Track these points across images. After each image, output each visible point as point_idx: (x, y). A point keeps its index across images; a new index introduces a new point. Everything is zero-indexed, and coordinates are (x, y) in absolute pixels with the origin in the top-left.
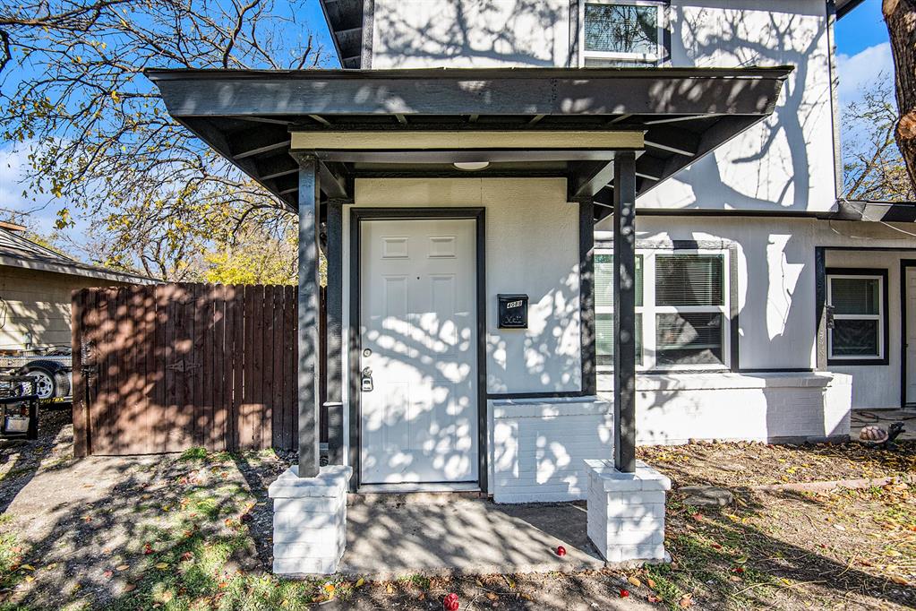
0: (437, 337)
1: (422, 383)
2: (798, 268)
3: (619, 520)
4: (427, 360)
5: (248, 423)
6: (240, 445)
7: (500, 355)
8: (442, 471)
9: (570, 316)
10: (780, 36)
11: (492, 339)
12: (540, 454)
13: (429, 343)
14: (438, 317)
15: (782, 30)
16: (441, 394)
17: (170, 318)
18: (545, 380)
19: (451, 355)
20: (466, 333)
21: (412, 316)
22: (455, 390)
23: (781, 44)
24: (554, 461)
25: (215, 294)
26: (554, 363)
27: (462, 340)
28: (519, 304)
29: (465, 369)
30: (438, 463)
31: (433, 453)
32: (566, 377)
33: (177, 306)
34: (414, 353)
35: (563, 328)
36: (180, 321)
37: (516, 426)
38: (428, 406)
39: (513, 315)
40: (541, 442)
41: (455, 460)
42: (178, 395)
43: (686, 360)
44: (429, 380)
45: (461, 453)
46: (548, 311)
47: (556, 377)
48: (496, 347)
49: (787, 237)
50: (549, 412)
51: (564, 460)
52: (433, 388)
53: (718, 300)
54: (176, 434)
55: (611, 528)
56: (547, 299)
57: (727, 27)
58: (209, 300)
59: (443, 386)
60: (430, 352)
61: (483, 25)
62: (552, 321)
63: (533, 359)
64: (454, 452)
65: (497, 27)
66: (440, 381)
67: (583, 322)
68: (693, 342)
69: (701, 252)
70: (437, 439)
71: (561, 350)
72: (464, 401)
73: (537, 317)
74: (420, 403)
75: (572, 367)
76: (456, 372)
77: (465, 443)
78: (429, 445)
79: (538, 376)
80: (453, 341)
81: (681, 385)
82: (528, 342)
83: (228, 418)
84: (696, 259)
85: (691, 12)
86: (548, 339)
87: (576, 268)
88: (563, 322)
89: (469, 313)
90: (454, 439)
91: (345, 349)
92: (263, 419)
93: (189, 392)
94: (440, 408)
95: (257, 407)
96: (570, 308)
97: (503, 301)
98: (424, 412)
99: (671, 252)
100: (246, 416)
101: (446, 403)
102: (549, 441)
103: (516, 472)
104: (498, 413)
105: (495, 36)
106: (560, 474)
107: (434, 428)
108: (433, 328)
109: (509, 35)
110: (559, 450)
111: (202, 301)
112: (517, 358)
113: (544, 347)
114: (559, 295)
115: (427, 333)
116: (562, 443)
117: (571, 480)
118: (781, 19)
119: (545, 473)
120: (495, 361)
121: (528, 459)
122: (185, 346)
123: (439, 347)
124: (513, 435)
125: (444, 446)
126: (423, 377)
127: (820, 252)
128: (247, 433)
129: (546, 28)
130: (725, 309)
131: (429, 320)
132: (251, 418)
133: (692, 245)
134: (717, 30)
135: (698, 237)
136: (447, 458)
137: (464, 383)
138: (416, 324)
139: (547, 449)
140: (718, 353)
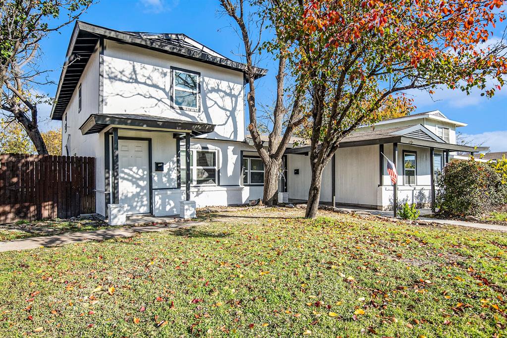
0: (137, 174)
1: (133, 186)
2: (236, 156)
3: (187, 210)
4: (134, 180)
5: (46, 209)
6: (43, 218)
7: (156, 178)
8: (139, 210)
9: (174, 168)
10: (231, 90)
11: (154, 174)
12: (167, 203)
13: (135, 175)
14: (137, 168)
15: (231, 88)
16: (138, 190)
17: (8, 168)
18: (168, 185)
19: (142, 178)
20: (145, 173)
21: (130, 167)
22: (142, 188)
23: (231, 92)
24: (170, 205)
25: (30, 159)
26: (170, 180)
27: (144, 175)
28: (162, 165)
29: (145, 182)
30: (138, 208)
31: (136, 206)
32: (173, 184)
33: (11, 163)
34: (130, 178)
35: (172, 171)
36: (13, 169)
37: (161, 196)
38: (135, 193)
39: (159, 167)
40: (167, 200)
41: (142, 207)
42: (12, 200)
43: (205, 183)
44: (135, 186)
45: (144, 206)
46: (168, 167)
47: (170, 184)
48: (154, 176)
49: (233, 147)
50: (169, 192)
51: (173, 205)
52: (136, 188)
53: (214, 165)
54: (11, 216)
55: (185, 211)
56: (168, 164)
57: (216, 85)
58: (27, 161)
59: (139, 187)
60: (135, 178)
61: (142, 74)
62: (169, 170)
63: (165, 179)
64: (142, 205)
65: (147, 75)
66: (138, 186)
67: (178, 170)
68: (207, 178)
69: (209, 150)
70: (137, 202)
71: (171, 177)
72: (145, 191)
73: (166, 168)
74: (132, 192)
75: (174, 181)
76: (143, 183)
77: (145, 203)
78: (135, 204)
79: (166, 184)
80: (142, 175)
81: (203, 190)
82: (163, 175)
83: (37, 208)
84: (208, 152)
85: (206, 79)
86: (168, 174)
87: (176, 156)
88: (172, 170)
89: (147, 167)
90: (142, 202)
91: (111, 176)
92: (53, 208)
93: (18, 198)
94: (138, 194)
95: (50, 203)
96: (174, 166)
97: (157, 164)
98: (133, 195)
99: (201, 150)
100: (44, 207)
101: (140, 192)
102: (169, 200)
103: (161, 208)
104: (156, 193)
105: (146, 78)
106: (172, 208)
107: (136, 199)
108: (136, 171)
109: (150, 78)
110: (171, 202)
111: (23, 161)
112: (160, 179)
113: (167, 176)
114: (171, 163)
115: (134, 172)
116: (172, 200)
117: (175, 210)
118: (231, 85)
119: (168, 208)
120: (154, 180)
121: (164, 205)
122: (15, 180)
123: (138, 176)
124: (160, 199)
125: (139, 204)
126: (133, 184)
127: (242, 152)
128: (45, 213)
129: (163, 78)
130: (216, 168)
131: (135, 169)
132: (47, 207)
133: (207, 148)
134: (213, 86)
135: (209, 146)
136: (140, 207)
137: (145, 186)
138: (131, 170)
139: (168, 202)
140: (214, 181)
